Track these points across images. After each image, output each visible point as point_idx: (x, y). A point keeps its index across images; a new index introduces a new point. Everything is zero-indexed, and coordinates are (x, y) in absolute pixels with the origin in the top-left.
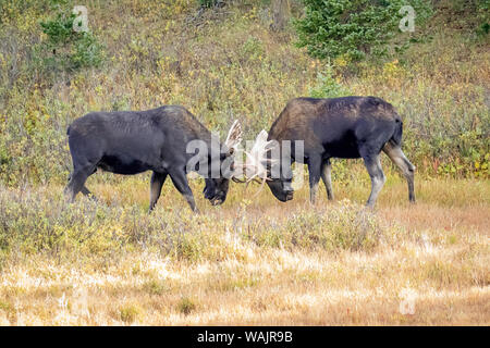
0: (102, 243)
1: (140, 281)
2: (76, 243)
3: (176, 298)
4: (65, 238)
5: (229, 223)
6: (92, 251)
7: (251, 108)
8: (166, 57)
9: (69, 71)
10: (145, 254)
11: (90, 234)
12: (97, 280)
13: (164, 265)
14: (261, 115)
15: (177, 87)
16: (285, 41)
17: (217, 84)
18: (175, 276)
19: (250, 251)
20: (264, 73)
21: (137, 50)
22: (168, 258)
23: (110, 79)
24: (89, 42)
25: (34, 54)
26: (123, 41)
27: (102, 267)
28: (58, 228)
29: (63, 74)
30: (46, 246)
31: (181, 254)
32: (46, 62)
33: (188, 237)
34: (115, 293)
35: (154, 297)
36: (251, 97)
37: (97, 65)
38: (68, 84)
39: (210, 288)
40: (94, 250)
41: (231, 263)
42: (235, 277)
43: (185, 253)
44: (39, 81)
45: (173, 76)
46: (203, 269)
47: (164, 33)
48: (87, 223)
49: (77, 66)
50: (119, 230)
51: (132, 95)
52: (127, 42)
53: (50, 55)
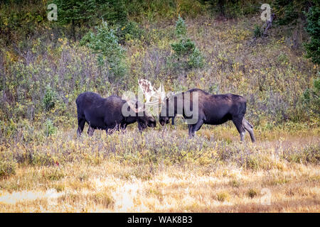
0: (206, 160)
1: (227, 180)
2: (193, 160)
3: (246, 189)
4: (187, 157)
5: (273, 150)
6: (201, 164)
7: (282, 90)
8: (238, 63)
9: (186, 70)
10: (229, 166)
11: (200, 155)
12: (205, 179)
13: (240, 172)
14: (288, 93)
15: (243, 79)
16: (299, 54)
17: (264, 77)
18: (245, 178)
19: (284, 164)
20: (289, 72)
21: (221, 59)
22: (241, 168)
23: (208, 74)
24: (197, 55)
25: (168, 62)
26: (215, 54)
27: (207, 173)
28: (183, 152)
29: (183, 72)
30: (177, 161)
31: (248, 166)
32: (174, 65)
33: (252, 157)
34: (214, 186)
35: (235, 188)
36: (282, 84)
37: (201, 67)
38: (186, 77)
39: (264, 184)
40: (202, 164)
41: (274, 171)
42: (277, 178)
43: (250, 166)
44: (170, 75)
45: (241, 73)
46: (260, 174)
47: (236, 50)
48: (198, 149)
49: (191, 67)
50: (215, 153)
51: (220, 82)
52: (217, 55)
53: (176, 61)
